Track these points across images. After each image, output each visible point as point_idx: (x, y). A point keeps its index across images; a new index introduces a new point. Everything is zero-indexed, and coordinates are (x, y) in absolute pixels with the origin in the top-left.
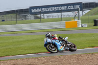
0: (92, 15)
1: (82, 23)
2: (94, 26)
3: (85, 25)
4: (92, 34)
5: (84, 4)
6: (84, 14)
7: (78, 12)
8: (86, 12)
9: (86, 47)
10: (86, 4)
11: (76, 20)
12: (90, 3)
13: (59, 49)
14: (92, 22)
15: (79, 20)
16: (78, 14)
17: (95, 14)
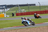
0: (11, 11)
1: (6, 15)
2: (12, 16)
3: (8, 16)
4: (11, 20)
5: (7, 5)
6: (7, 10)
7: (5, 9)
8: (8, 9)
9: (9, 27)
10: (8, 5)
11: (4, 13)
12: (10, 5)
13: (29, 24)
14: (11, 14)
15: (5, 13)
16: (4, 10)
17: (13, 10)
